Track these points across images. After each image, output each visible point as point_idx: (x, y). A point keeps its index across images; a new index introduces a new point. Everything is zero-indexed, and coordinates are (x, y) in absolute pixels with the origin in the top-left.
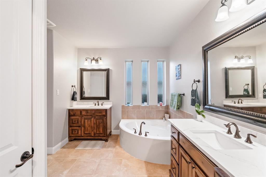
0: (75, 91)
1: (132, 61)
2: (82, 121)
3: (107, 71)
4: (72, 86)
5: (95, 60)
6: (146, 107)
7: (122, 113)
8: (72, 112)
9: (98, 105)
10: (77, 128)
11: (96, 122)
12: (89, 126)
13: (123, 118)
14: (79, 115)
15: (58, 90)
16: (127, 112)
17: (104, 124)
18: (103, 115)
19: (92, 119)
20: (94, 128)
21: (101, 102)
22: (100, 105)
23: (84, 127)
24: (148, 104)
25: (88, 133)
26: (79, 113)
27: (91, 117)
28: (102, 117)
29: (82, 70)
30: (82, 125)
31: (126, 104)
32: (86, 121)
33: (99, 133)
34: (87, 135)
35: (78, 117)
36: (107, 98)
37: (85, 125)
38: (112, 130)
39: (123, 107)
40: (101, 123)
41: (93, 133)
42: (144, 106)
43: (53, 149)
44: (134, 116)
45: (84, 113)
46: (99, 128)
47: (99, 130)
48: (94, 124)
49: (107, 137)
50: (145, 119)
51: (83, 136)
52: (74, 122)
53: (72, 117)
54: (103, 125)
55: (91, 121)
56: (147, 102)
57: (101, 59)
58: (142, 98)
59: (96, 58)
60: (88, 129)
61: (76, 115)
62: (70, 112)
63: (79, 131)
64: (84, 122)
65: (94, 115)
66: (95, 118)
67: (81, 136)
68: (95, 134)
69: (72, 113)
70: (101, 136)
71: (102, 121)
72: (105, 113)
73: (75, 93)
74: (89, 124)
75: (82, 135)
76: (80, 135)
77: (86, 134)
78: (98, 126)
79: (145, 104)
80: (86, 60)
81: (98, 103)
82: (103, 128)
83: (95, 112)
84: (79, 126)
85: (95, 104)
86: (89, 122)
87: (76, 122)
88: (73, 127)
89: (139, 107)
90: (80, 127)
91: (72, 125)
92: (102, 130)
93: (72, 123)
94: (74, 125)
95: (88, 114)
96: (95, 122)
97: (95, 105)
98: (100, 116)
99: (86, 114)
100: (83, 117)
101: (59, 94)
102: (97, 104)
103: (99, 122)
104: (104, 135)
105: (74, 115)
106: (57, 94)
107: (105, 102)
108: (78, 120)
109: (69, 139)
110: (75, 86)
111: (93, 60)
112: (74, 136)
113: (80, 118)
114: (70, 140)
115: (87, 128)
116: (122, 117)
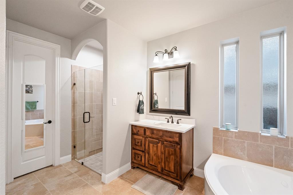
0: (141, 99)
1: (237, 43)
2: (146, 144)
3: (186, 67)
4: (138, 93)
5: (169, 53)
6: (274, 139)
7: (214, 142)
8: (135, 129)
9: (172, 122)
10: (140, 153)
11: (165, 152)
12: (154, 154)
13: (215, 152)
14: (143, 134)
15: (115, 99)
16: (225, 141)
17: (177, 157)
18: (175, 142)
19: (158, 144)
20: (162, 159)
21: (176, 117)
22: (175, 123)
23: (149, 154)
24: (281, 133)
25: (153, 164)
26: (143, 132)
27: (158, 141)
28: (174, 144)
29: (152, 71)
30: (146, 151)
31: (223, 126)
32: (151, 145)
33: (169, 170)
34: (152, 168)
35: (141, 138)
36: (187, 112)
37: (150, 152)
38: (195, 168)
39: (216, 130)
40: (171, 155)
41: (159, 166)
42: (269, 135)
43: (106, 177)
44: (242, 153)
45: (148, 133)
46: (169, 162)
47: (168, 165)
48: (162, 153)
49: (181, 182)
50: (272, 166)
51: (147, 167)
52: (136, 144)
53: (136, 137)
54: (175, 159)
55: (157, 147)
56: (276, 127)
57: (176, 50)
58: (264, 118)
59: (169, 51)
60: (154, 159)
61: (139, 133)
62: (133, 129)
63: (142, 158)
64: (149, 146)
65: (162, 139)
66: (163, 144)
67: (145, 166)
68: (162, 169)
69: (135, 131)
70: (172, 176)
71: (174, 152)
72: (178, 139)
73: (141, 103)
74: (154, 152)
75: (147, 165)
76: (143, 164)
77: (151, 165)
78: (167, 158)
79: (273, 131)
80: (156, 55)
81: (172, 120)
82: (175, 164)
83: (163, 135)
84: (143, 151)
85: (167, 119)
86: (155, 149)
87: (139, 144)
88: (136, 149)
89: (254, 136)
90: (144, 153)
91: (135, 147)
92: (173, 167)
93: (135, 144)
94: (138, 148)
95: (154, 136)
96: (163, 151)
97: (168, 122)
98: (170, 142)
99: (151, 135)
100: (147, 139)
101: (116, 104)
102: (170, 120)
103: (169, 153)
104: (177, 176)
105: (137, 134)
106: (114, 104)
107: (184, 118)
108: (141, 142)
109: (131, 164)
110: (141, 93)
111: (166, 53)
112: (137, 162)
113: (144, 139)
114: (133, 168)
115: (153, 157)
116: (213, 149)
